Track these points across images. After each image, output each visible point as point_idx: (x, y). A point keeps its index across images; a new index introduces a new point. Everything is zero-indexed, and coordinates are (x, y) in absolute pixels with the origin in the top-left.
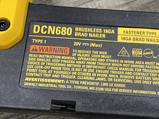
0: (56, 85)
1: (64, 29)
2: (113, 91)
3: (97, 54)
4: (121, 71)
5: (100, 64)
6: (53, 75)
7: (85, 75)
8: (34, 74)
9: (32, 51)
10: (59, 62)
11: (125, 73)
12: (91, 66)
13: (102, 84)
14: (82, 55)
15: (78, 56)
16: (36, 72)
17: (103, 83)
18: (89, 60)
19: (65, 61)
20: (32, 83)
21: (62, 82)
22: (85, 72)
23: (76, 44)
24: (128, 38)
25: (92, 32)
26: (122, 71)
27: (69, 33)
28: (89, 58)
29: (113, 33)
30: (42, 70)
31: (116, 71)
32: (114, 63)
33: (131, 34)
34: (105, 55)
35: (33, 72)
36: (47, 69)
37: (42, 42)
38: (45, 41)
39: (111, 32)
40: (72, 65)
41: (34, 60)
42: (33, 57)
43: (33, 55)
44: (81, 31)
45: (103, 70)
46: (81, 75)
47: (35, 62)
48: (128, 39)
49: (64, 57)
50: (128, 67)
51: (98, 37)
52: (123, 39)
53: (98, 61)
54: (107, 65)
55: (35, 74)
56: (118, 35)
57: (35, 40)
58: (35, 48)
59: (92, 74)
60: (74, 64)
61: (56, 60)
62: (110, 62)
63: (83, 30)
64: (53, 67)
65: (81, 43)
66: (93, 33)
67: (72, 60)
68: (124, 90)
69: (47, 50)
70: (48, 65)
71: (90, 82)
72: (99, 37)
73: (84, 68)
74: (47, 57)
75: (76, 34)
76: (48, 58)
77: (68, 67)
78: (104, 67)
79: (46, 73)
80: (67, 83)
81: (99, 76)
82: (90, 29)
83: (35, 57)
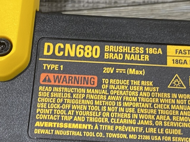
0: (81, 132)
1: (88, 49)
2: (164, 139)
3: (138, 85)
4: (174, 110)
5: (143, 99)
6: (76, 117)
7: (122, 117)
8: (47, 117)
9: (43, 81)
10: (82, 98)
11: (179, 113)
12: (130, 103)
13: (148, 131)
14: (115, 87)
15: (110, 88)
16: (51, 113)
17: (149, 128)
18: (127, 95)
19: (92, 97)
20: (45, 130)
21: (89, 128)
22: (122, 112)
23: (106, 71)
24: (182, 60)
25: (129, 51)
26: (176, 110)
27: (96, 54)
28: (127, 92)
29: (160, 53)
30: (59, 111)
31: (166, 109)
32: (164, 98)
33: (187, 55)
34: (149, 86)
35: (47, 114)
36: (66, 108)
37: (57, 68)
38: (62, 66)
39: (157, 52)
40: (103, 102)
41: (47, 96)
42: (45, 90)
43: (45, 88)
44: (113, 51)
45: (148, 110)
46: (116, 116)
47: (49, 98)
48: (182, 62)
49: (90, 90)
50: (184, 104)
51: (138, 59)
52: (175, 62)
53: (140, 96)
54: (153, 102)
55: (50, 117)
56: (167, 57)
57: (46, 65)
58: (47, 77)
59: (131, 116)
60: (105, 100)
61: (79, 95)
62: (157, 97)
63: (116, 50)
64: (74, 105)
65: (113, 68)
66: (131, 54)
67: (101, 94)
68: (180, 139)
69: (65, 80)
70: (67, 103)
71: (129, 127)
72: (140, 60)
73: (121, 107)
74: (65, 91)
75: (106, 56)
76: (68, 93)
77: (96, 105)
78: (149, 105)
79: (65, 115)
80: (96, 129)
81: (143, 118)
82: (127, 47)
83: (48, 92)
